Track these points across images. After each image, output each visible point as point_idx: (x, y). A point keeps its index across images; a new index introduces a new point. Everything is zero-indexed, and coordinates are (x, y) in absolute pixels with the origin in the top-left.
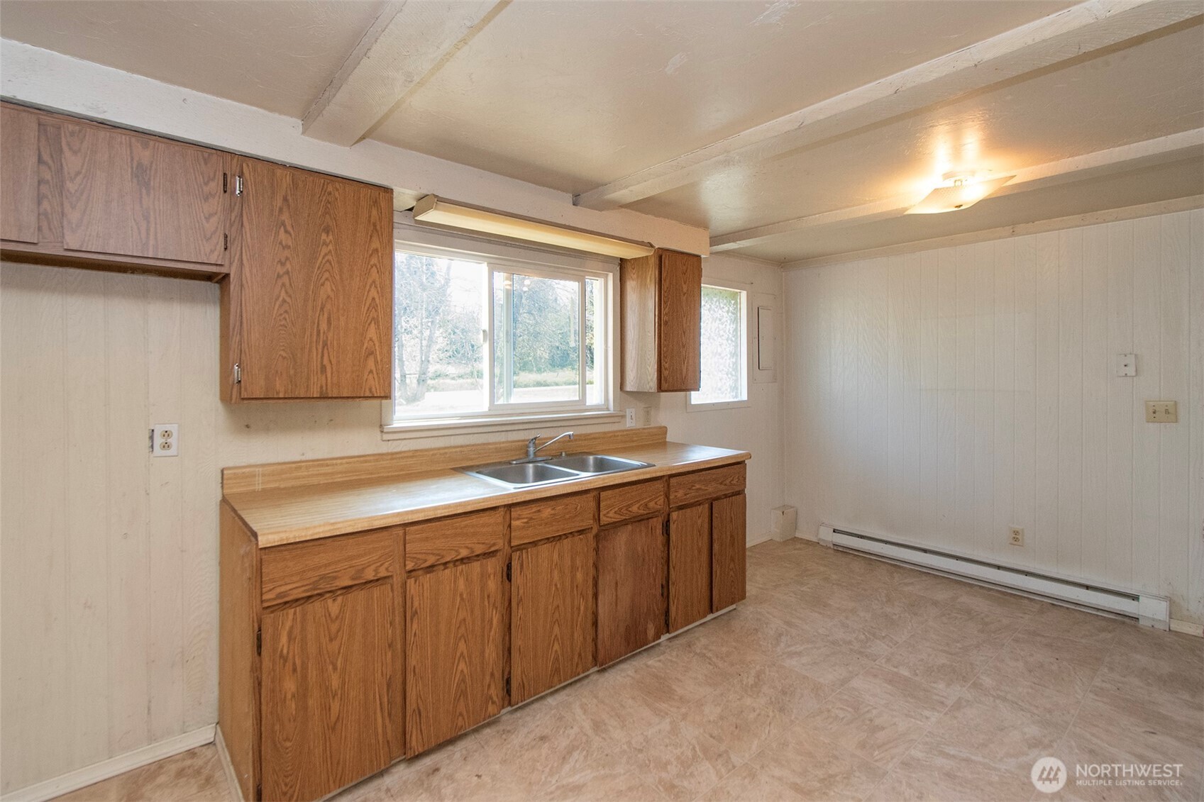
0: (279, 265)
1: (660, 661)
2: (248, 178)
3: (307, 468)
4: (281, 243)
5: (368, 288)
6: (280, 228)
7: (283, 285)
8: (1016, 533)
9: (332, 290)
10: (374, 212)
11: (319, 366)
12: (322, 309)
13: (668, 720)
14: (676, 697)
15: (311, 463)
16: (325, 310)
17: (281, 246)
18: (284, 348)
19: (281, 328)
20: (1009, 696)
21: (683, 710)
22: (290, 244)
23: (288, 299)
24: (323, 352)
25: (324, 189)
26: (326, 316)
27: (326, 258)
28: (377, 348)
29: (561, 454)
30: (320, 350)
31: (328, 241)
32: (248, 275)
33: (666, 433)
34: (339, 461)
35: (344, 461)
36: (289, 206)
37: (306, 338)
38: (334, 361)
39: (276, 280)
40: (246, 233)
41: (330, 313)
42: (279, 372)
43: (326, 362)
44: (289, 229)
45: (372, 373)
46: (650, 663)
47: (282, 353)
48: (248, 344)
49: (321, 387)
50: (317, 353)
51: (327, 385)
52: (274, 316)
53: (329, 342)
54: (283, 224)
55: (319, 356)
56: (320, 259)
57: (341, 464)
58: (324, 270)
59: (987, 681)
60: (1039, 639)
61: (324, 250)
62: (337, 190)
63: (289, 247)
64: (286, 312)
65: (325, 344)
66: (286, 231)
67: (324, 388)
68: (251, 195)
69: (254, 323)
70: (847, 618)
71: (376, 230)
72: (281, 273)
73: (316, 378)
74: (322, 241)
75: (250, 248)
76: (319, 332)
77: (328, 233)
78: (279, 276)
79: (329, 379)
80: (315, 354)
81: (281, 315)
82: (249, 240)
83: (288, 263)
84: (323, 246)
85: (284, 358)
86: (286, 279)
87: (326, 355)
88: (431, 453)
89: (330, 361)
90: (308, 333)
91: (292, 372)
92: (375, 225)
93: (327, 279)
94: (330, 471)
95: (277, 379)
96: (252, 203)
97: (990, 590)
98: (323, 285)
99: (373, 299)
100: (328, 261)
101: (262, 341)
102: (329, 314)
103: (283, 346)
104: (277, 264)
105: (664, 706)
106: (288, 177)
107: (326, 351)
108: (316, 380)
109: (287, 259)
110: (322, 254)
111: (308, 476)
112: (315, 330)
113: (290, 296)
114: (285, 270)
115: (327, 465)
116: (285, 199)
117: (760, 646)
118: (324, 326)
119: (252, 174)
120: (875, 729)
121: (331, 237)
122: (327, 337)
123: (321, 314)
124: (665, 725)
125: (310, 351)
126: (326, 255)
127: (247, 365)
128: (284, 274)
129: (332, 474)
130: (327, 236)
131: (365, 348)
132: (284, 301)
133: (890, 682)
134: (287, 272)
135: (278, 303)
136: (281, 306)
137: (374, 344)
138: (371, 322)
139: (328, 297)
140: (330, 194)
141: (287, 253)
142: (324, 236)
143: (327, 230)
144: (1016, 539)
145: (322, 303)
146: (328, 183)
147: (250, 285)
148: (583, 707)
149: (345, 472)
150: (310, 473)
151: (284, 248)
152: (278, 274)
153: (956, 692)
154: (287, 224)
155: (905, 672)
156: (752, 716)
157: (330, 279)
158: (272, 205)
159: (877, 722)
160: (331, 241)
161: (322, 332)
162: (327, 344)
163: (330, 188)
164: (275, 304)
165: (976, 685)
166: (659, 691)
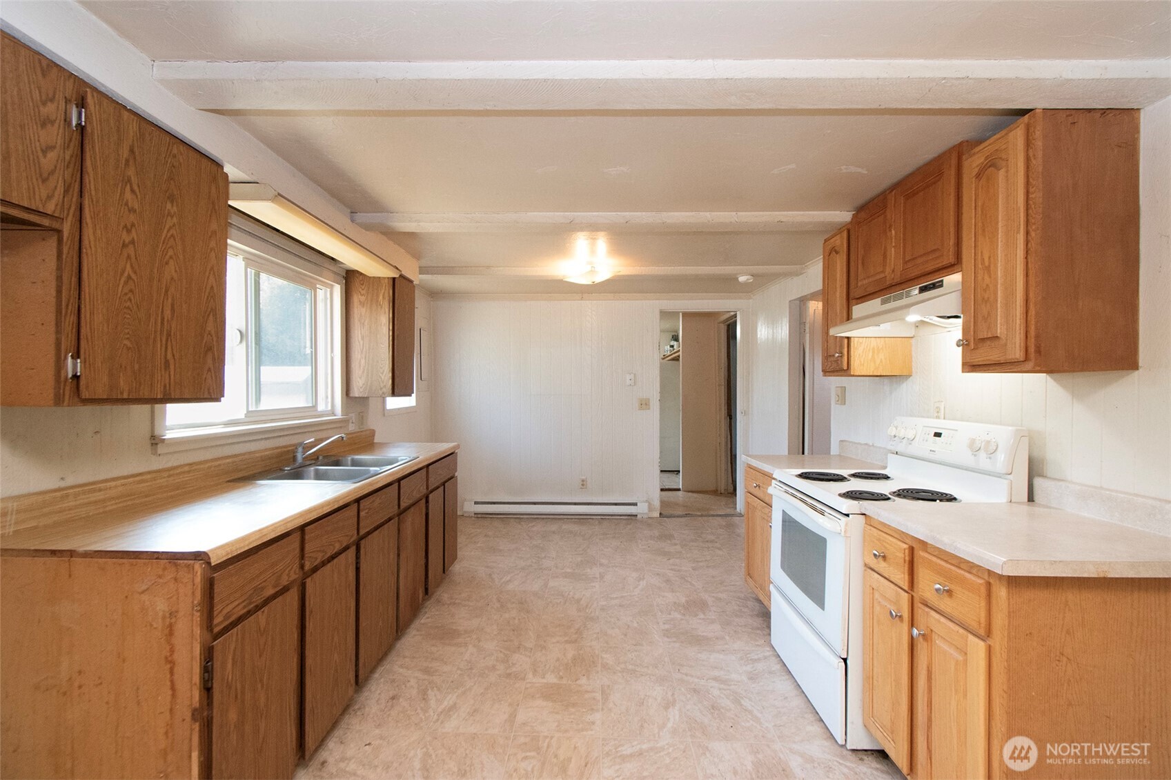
0: (125, 232)
1: (428, 618)
2: (93, 111)
3: (76, 495)
4: (127, 204)
5: (207, 274)
6: (126, 185)
7: (129, 257)
8: (583, 481)
9: (176, 271)
10: (213, 190)
11: (163, 361)
12: (167, 291)
13: (470, 646)
14: (462, 632)
15: (80, 489)
16: (169, 293)
17: (126, 207)
18: (128, 336)
19: (125, 311)
20: (617, 565)
21: (475, 637)
22: (136, 207)
23: (133, 276)
24: (166, 344)
25: (169, 150)
26: (170, 300)
27: (171, 233)
28: (215, 343)
29: (318, 458)
30: (164, 342)
31: (172, 212)
32: (92, 238)
33: (374, 436)
34: (113, 484)
35: (119, 482)
36: (135, 158)
37: (151, 325)
38: (177, 356)
39: (121, 250)
40: (90, 182)
41: (173, 297)
42: (123, 367)
43: (169, 356)
44: (136, 188)
45: (210, 371)
46: (422, 621)
47: (126, 342)
48: (91, 329)
49: (165, 386)
50: (161, 345)
51: (170, 385)
52: (119, 295)
53: (172, 334)
54: (129, 180)
55: (163, 349)
56: (165, 231)
57: (116, 487)
58: (168, 246)
59: (604, 561)
60: (608, 536)
61: (169, 222)
62: (181, 154)
63: (135, 211)
64: (131, 291)
65: (169, 335)
66: (133, 191)
67: (168, 388)
68: (96, 134)
69: (97, 300)
70: (518, 553)
71: (215, 210)
72: (127, 241)
73: (159, 375)
74: (166, 211)
75: (94, 202)
76: (163, 319)
77: (172, 202)
78: (124, 246)
79: (172, 377)
80: (159, 346)
81: (126, 294)
82: (93, 193)
83: (133, 230)
84: (168, 216)
85: (128, 349)
86: (131, 250)
87: (169, 347)
88: (207, 466)
89: (173, 356)
90: (152, 320)
91: (137, 367)
92: (213, 203)
93: (171, 257)
94: (102, 497)
95: (121, 375)
96: (97, 145)
97: (572, 519)
98: (167, 263)
99: (212, 287)
100: (172, 235)
101: (105, 325)
102: (173, 300)
103: (128, 333)
104: (123, 228)
105: (460, 640)
106: (135, 123)
107: (169, 343)
108: (159, 378)
109: (133, 225)
110: (167, 227)
111: (76, 507)
112: (160, 318)
113: (135, 273)
114: (131, 239)
115: (100, 490)
116: (132, 151)
117: (484, 585)
118: (168, 313)
119: (97, 107)
120: (579, 601)
121: (175, 208)
122: (171, 327)
123: (165, 299)
124: (471, 649)
125: (155, 340)
126: (170, 228)
127: (89, 356)
128: (130, 243)
129: (104, 501)
130: (172, 206)
131: (204, 341)
132: (129, 277)
133: (566, 577)
134: (133, 242)
135: (123, 279)
136: (126, 283)
137: (212, 339)
138: (210, 314)
139: (172, 278)
140: (175, 156)
141: (132, 218)
142: (169, 206)
143: (171, 198)
144: (583, 485)
145: (166, 285)
146: (173, 144)
147: (93, 252)
148: (401, 666)
149: (118, 498)
150: (78, 502)
151: (129, 211)
152: (124, 241)
153: (595, 571)
154: (133, 181)
155: (569, 570)
156: (516, 621)
157: (174, 257)
158: (119, 155)
159: (576, 597)
160: (175, 213)
161: (166, 320)
162: (170, 335)
163: (175, 151)
164: (120, 280)
165: (601, 565)
166: (447, 635)
